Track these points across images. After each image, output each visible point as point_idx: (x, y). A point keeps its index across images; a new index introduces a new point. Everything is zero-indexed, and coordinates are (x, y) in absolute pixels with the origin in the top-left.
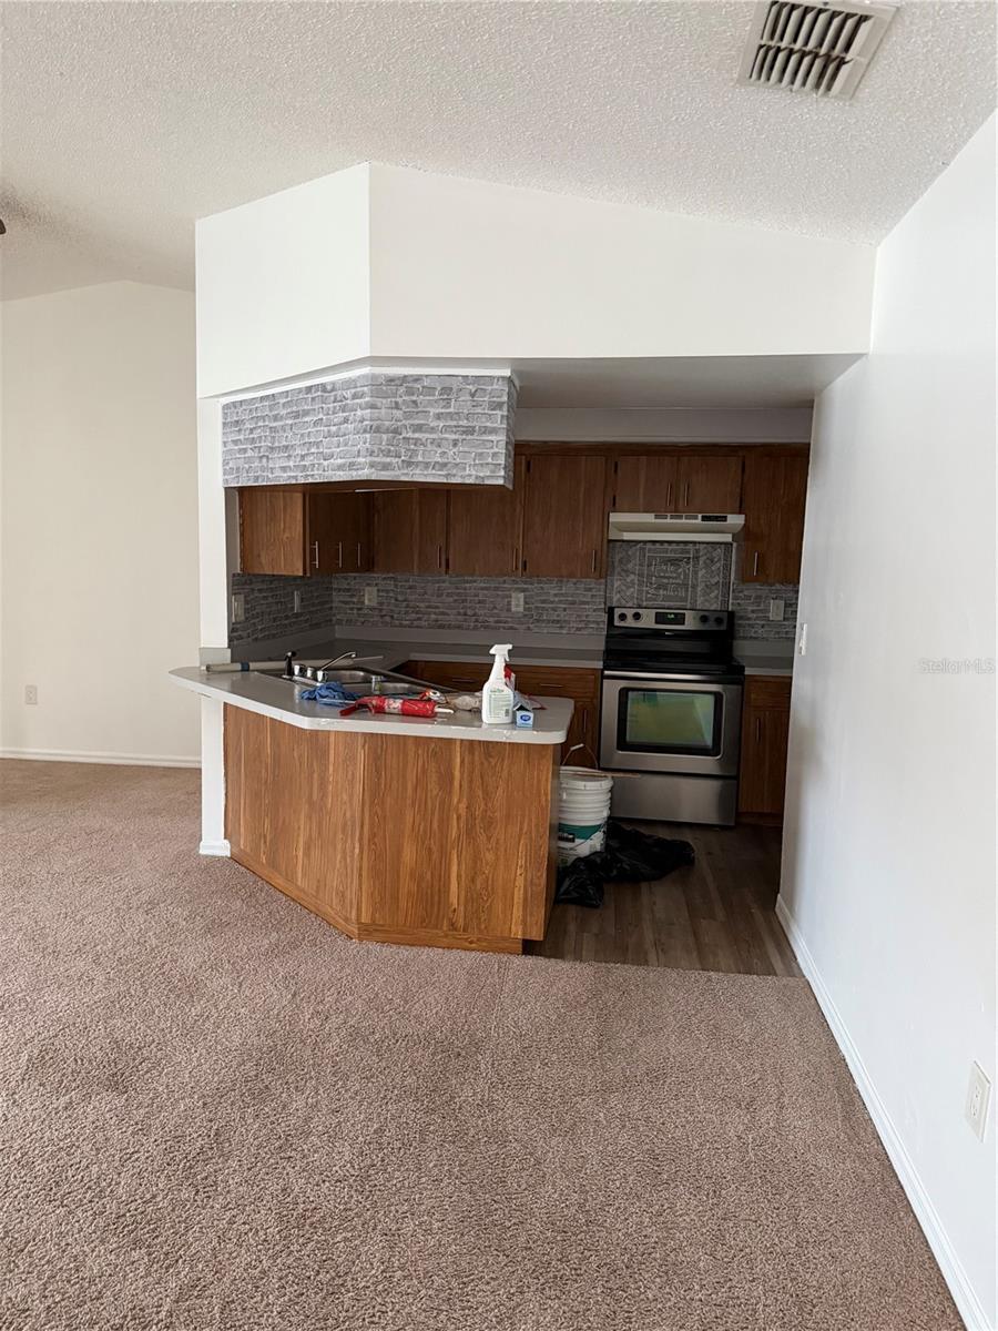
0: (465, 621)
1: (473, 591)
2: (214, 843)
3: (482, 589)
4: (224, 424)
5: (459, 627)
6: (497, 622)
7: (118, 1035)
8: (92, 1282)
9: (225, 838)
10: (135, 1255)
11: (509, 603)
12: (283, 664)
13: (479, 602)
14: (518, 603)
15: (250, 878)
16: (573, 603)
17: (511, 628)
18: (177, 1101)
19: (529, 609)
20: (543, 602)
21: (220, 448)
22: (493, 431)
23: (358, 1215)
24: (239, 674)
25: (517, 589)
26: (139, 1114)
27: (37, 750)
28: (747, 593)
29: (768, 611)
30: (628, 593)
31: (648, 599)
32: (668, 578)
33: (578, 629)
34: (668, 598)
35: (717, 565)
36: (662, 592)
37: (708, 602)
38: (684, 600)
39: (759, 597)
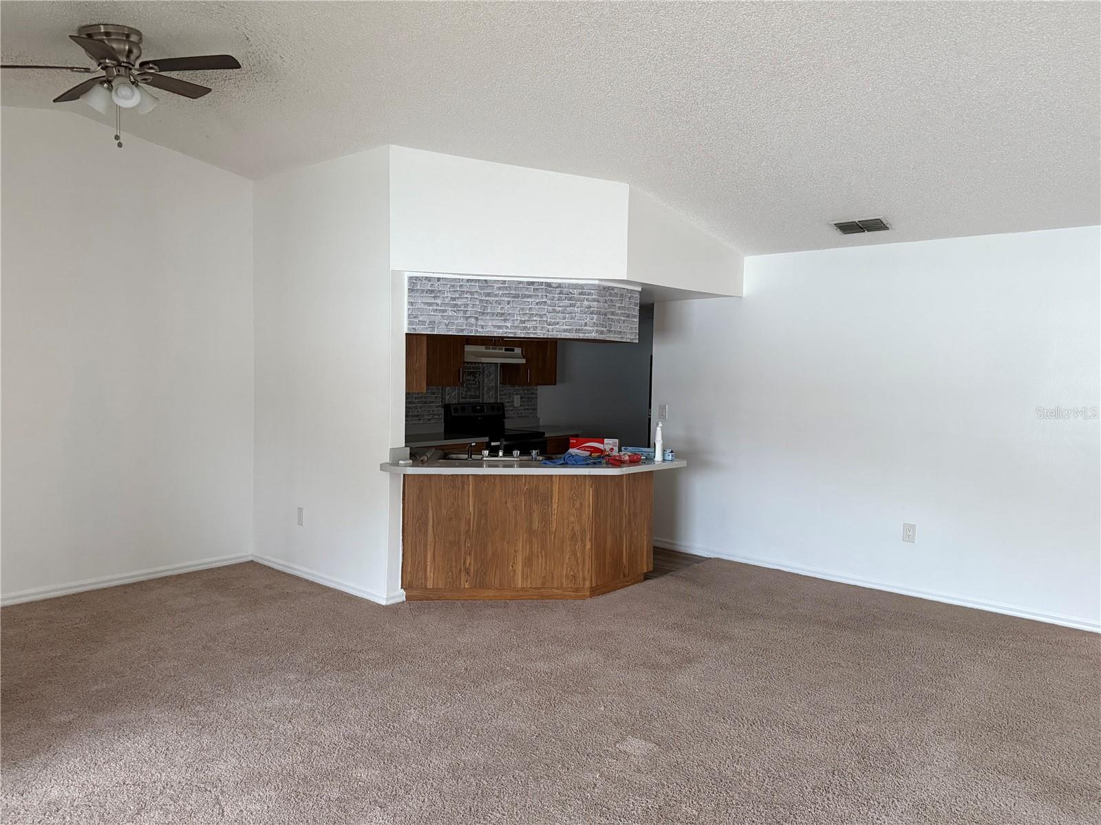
2: (394, 594)
9: (402, 588)
22: (635, 317)
28: (505, 392)
29: (513, 402)
30: (453, 394)
31: (463, 398)
32: (471, 384)
33: (429, 420)
34: (471, 397)
35: (492, 376)
36: (469, 393)
37: (489, 398)
38: (478, 397)
39: (510, 394)
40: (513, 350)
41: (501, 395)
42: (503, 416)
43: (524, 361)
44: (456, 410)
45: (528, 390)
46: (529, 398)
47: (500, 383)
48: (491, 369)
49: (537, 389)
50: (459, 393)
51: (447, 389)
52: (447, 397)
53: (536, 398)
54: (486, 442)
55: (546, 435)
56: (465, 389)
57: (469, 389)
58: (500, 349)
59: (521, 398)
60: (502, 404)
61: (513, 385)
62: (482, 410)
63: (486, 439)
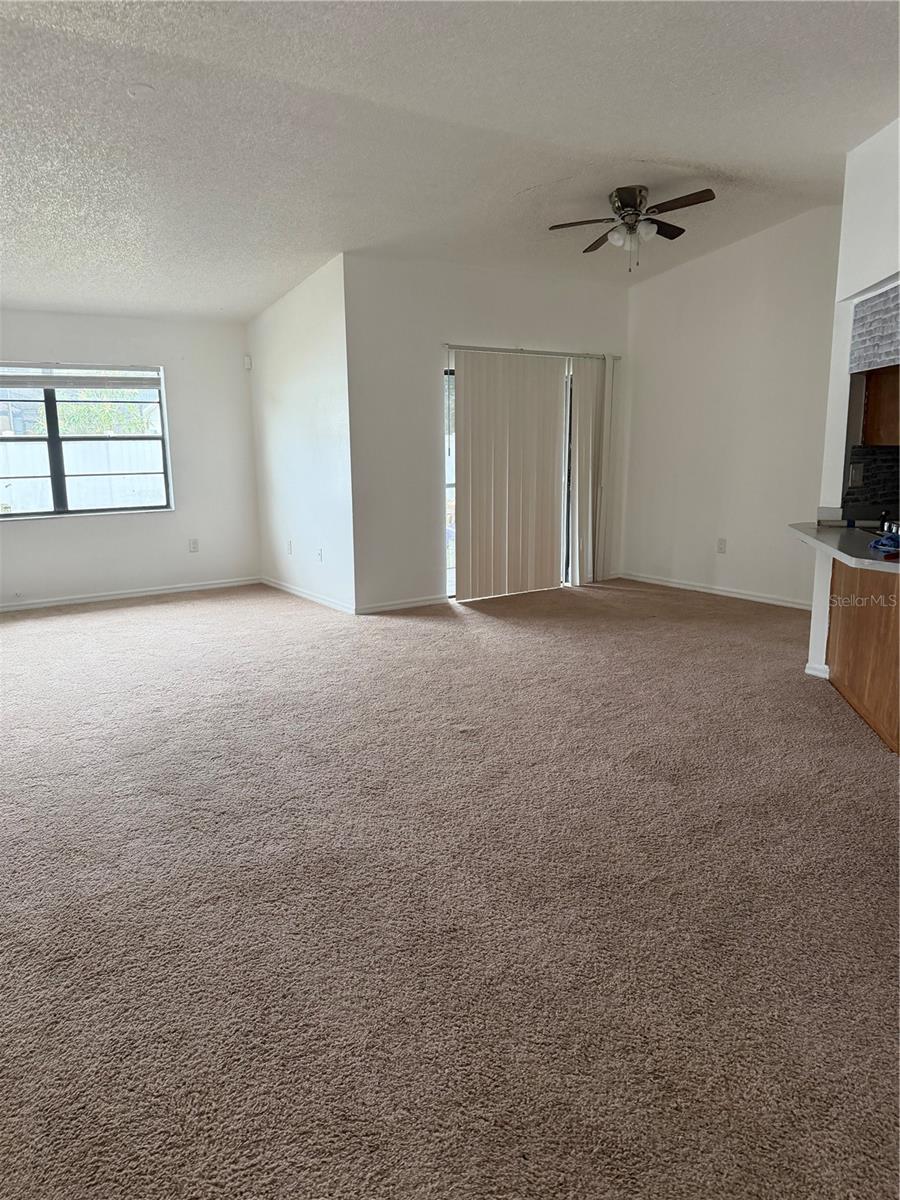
2: (817, 666)
4: (855, 321)
7: (688, 757)
8: (614, 855)
9: (826, 664)
10: (641, 854)
12: (877, 523)
15: (836, 694)
18: (705, 800)
21: (849, 342)
23: (783, 892)
24: (845, 530)
26: (677, 798)
27: (722, 588)
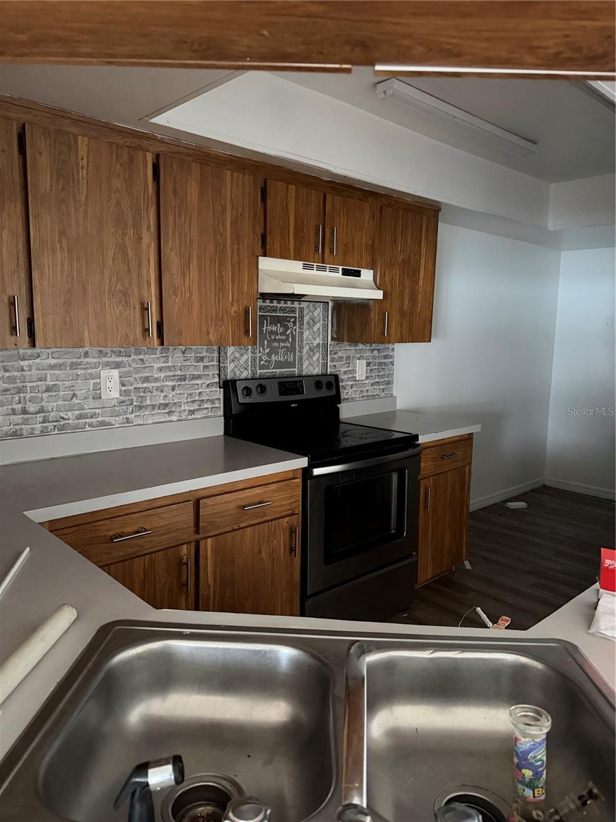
0: (25, 422)
1: (34, 372)
3: (52, 367)
5: (16, 435)
6: (80, 417)
11: (97, 387)
13: (48, 389)
14: (111, 383)
16: (183, 378)
17: (102, 424)
19: (127, 393)
20: (146, 380)
25: (107, 365)
28: (340, 354)
29: (354, 371)
30: (242, 361)
31: (261, 367)
32: (279, 341)
33: (192, 412)
34: (279, 365)
35: (318, 325)
36: (274, 358)
37: (311, 366)
38: (292, 365)
39: (348, 357)
40: (357, 274)
41: (332, 360)
42: (337, 399)
43: (379, 295)
44: (248, 391)
45: (378, 350)
46: (380, 364)
47: (333, 339)
48: (316, 314)
49: (393, 349)
50: (254, 360)
51: (230, 350)
52: (230, 367)
53: (392, 363)
54: (304, 469)
55: (422, 440)
56: (267, 351)
57: (274, 351)
58: (332, 270)
59: (368, 364)
60: (336, 377)
61: (354, 341)
62: (299, 390)
63: (303, 462)
